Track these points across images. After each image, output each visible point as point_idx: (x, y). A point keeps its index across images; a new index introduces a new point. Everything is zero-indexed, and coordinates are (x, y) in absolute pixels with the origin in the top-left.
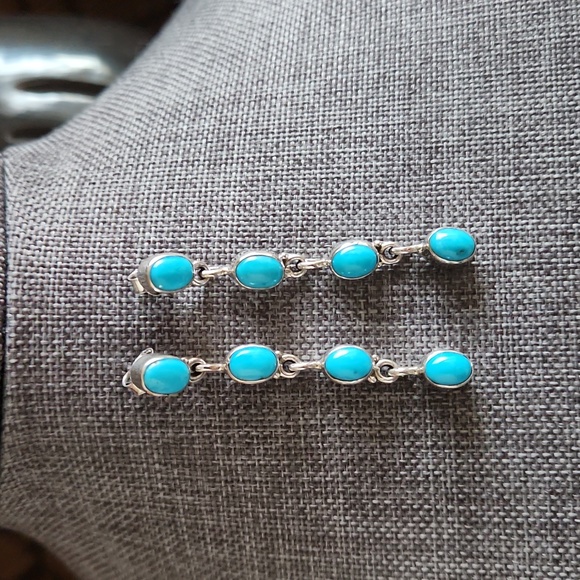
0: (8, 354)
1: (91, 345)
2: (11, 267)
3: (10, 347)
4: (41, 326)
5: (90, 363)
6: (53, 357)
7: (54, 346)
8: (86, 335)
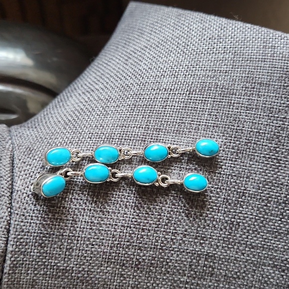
0: (4, 277)
1: (47, 275)
2: (11, 232)
3: (6, 273)
4: (23, 264)
5: (45, 283)
6: (27, 279)
7: (28, 274)
8: (45, 270)
